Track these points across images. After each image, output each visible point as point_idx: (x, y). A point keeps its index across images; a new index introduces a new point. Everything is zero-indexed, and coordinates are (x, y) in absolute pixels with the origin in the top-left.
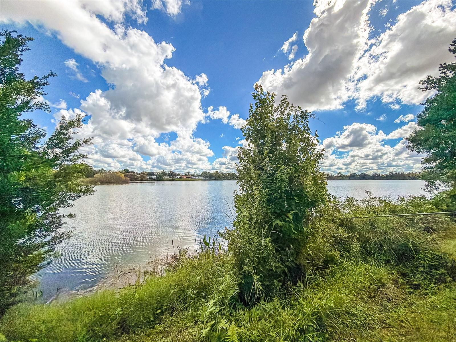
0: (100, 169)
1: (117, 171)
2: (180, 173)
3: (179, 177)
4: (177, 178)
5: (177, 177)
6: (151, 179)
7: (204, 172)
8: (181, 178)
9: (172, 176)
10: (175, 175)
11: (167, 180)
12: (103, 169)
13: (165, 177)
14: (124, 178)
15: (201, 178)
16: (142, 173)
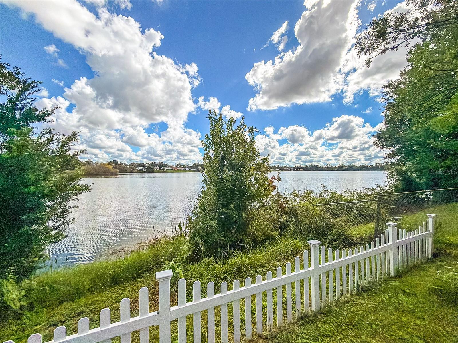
0: (87, 160)
1: (104, 162)
2: (171, 164)
3: (170, 168)
4: (168, 170)
6: (141, 170)
7: (196, 163)
8: (172, 170)
9: (163, 168)
10: (166, 166)
11: (158, 171)
12: (89, 161)
13: (155, 169)
14: (112, 170)
15: (192, 170)
16: (132, 165)
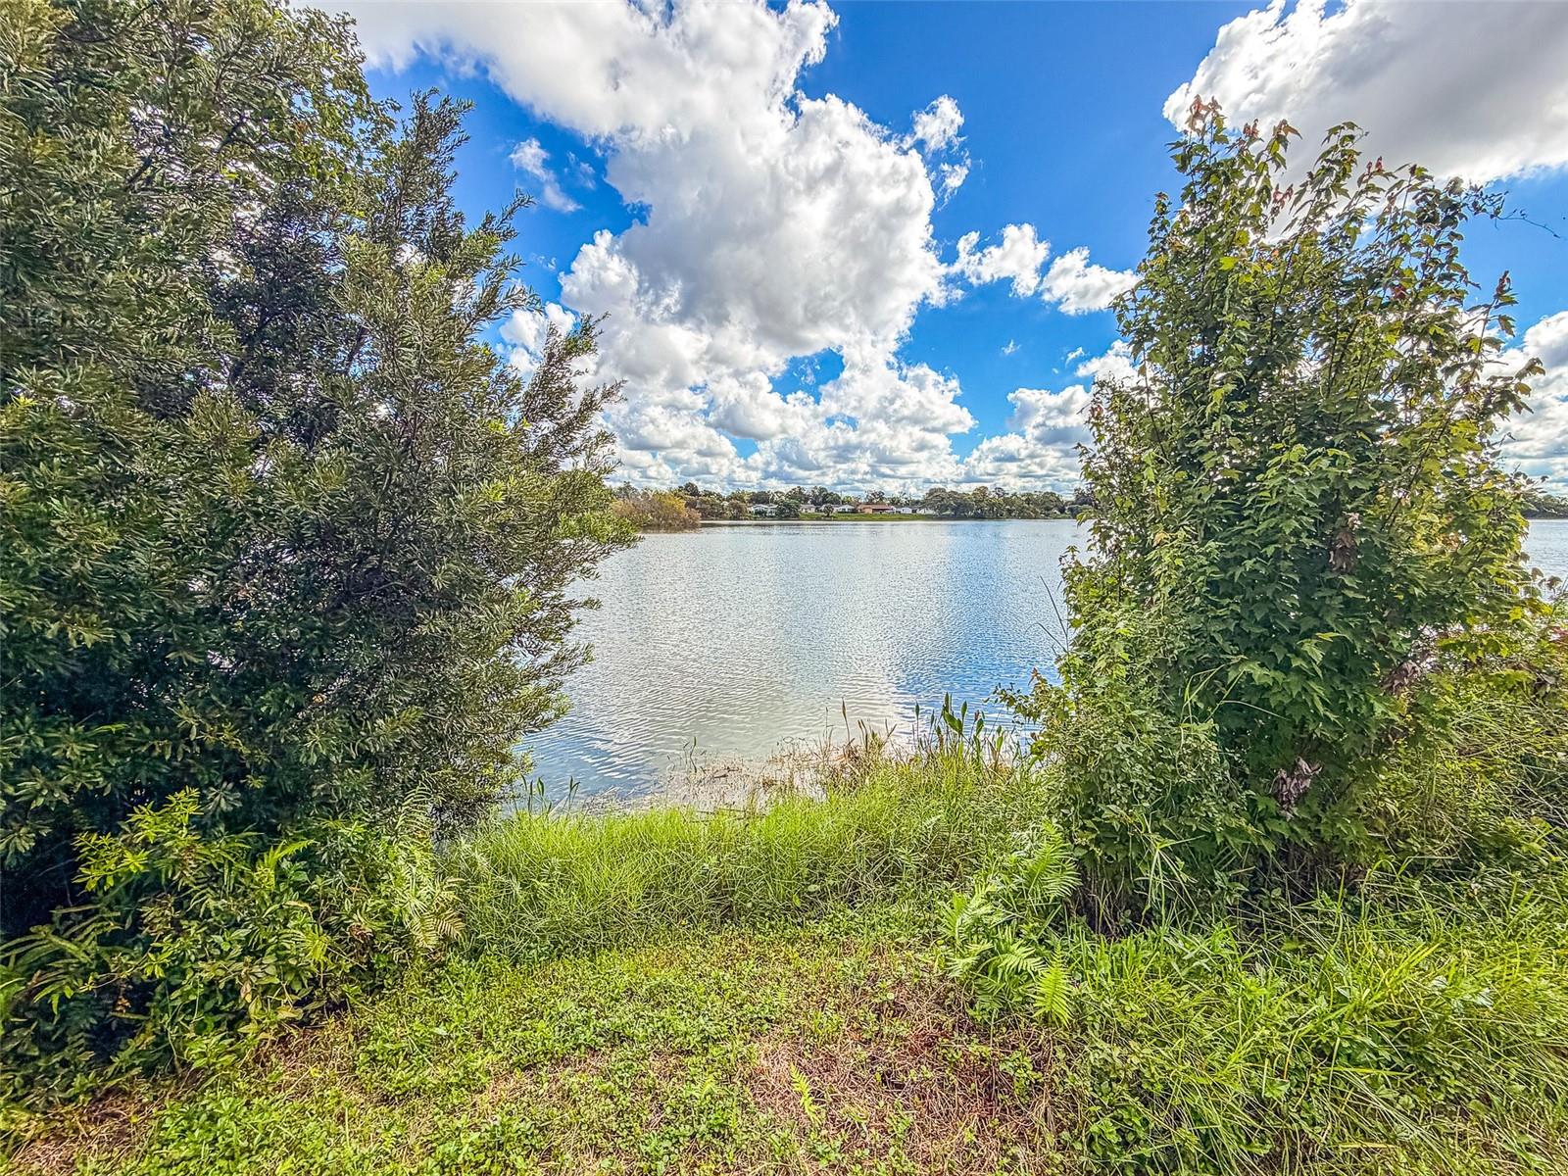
0: (622, 485)
1: (664, 489)
2: (851, 494)
3: (847, 507)
4: (844, 512)
5: (840, 508)
6: (761, 514)
7: (936, 490)
8: (855, 513)
9: (825, 506)
10: (837, 501)
11: (811, 517)
12: (628, 486)
13: (804, 509)
14: (685, 514)
15: (922, 512)
16: (734, 496)
